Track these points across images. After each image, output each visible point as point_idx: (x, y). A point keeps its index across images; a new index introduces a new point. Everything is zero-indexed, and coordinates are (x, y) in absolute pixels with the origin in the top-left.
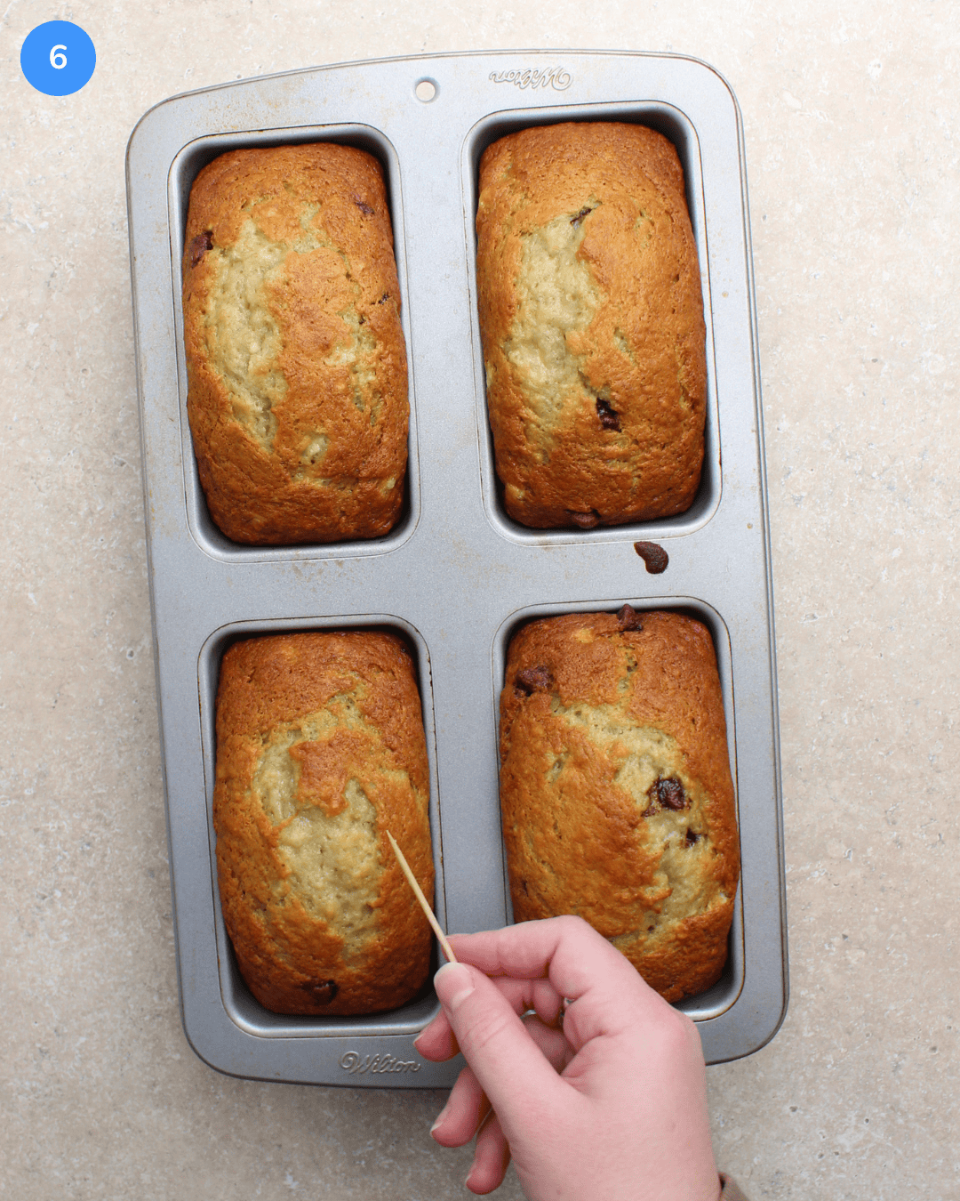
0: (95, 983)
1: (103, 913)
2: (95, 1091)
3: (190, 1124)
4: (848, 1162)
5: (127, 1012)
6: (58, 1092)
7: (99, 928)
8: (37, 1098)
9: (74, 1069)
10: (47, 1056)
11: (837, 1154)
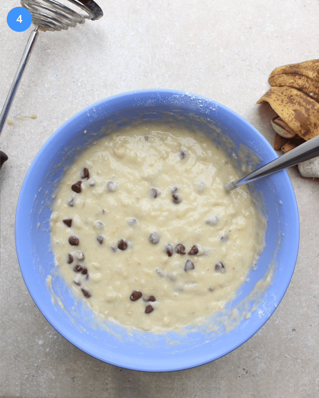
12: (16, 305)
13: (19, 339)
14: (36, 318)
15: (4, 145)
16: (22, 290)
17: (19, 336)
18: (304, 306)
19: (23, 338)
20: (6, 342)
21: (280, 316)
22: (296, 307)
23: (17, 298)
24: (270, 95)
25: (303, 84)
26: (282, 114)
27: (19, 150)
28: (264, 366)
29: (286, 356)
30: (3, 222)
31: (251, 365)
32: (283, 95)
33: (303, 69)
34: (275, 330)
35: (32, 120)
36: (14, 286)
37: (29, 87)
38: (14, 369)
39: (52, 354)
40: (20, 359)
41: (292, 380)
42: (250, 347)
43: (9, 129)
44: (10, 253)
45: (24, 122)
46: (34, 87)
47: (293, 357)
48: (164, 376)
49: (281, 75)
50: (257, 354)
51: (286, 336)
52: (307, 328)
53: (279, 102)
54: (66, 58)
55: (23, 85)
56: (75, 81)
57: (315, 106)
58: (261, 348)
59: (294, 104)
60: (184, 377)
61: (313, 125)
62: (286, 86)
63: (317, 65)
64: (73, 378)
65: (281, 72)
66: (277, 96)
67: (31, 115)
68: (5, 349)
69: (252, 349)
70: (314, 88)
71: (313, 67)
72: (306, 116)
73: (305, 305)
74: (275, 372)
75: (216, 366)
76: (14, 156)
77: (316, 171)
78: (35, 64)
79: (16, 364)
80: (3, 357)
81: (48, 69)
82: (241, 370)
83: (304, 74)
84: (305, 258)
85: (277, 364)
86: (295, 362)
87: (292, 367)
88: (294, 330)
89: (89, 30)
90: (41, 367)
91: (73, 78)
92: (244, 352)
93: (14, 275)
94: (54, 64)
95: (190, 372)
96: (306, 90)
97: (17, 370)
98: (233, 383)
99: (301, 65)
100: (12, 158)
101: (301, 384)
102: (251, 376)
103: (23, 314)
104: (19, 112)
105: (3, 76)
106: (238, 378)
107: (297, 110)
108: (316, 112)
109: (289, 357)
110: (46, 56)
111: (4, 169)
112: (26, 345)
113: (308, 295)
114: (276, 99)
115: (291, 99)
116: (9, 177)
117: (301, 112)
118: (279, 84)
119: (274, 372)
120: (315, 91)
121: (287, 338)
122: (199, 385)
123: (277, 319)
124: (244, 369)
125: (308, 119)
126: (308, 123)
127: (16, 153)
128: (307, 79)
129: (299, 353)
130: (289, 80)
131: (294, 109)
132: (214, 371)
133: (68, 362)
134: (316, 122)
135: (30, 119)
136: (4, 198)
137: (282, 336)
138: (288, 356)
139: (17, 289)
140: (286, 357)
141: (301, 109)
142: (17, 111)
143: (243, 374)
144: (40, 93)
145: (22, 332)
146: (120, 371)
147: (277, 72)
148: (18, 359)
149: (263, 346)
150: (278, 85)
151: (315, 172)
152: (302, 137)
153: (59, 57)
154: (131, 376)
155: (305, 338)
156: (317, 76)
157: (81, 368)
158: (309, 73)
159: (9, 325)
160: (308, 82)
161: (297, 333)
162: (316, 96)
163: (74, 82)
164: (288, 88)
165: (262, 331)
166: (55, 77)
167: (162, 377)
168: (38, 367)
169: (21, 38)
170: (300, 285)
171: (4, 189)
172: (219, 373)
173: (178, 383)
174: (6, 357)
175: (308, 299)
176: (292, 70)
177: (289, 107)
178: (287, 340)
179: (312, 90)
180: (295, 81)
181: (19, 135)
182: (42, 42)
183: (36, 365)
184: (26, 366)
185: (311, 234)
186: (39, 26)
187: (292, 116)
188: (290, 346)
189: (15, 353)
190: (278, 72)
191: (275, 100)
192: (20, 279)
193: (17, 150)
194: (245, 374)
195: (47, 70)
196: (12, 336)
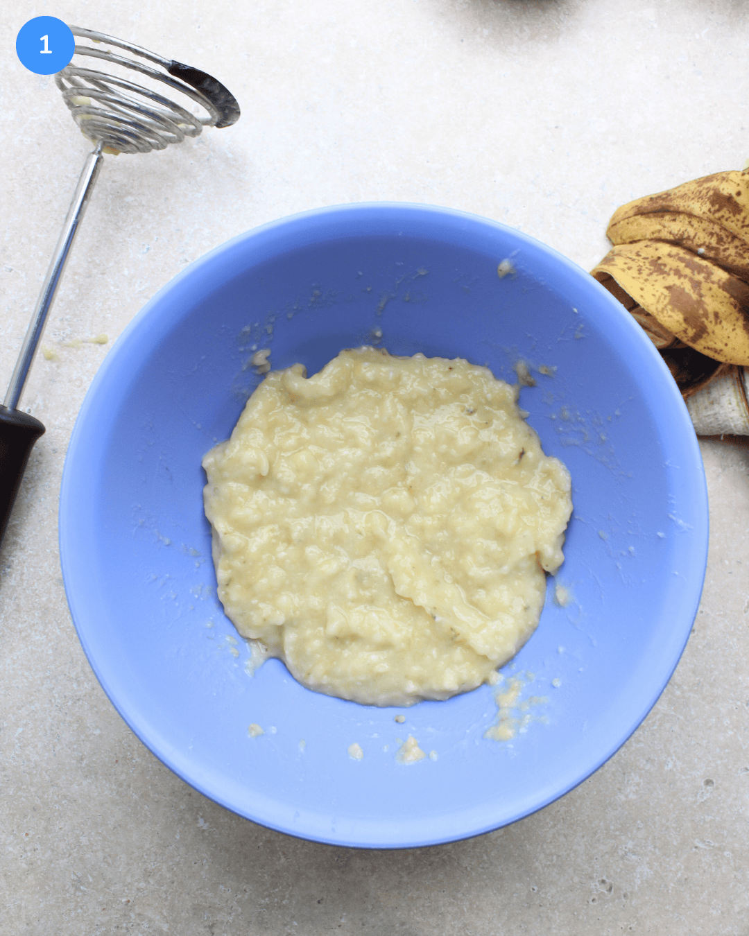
12: (74, 762)
13: (84, 840)
14: (120, 789)
15: (39, 404)
16: (88, 727)
17: (83, 833)
18: (726, 725)
19: (92, 839)
20: (53, 851)
21: (675, 752)
22: (710, 728)
23: (75, 746)
24: (613, 260)
25: (681, 232)
26: (642, 296)
27: (70, 414)
28: (649, 870)
29: (698, 845)
30: (41, 574)
31: (619, 870)
32: (640, 258)
33: (679, 200)
34: (666, 784)
35: (97, 346)
36: (68, 719)
37: (88, 277)
38: (73, 914)
39: (160, 873)
40: (86, 889)
41: (715, 900)
42: (612, 827)
43: (48, 369)
44: (57, 643)
45: (79, 352)
46: (101, 276)
47: (713, 847)
48: (421, 909)
49: (631, 219)
50: (630, 845)
51: (692, 797)
52: (739, 777)
53: (634, 272)
54: (165, 212)
55: (75, 274)
56: (188, 259)
57: (712, 274)
58: (638, 829)
59: (665, 275)
60: (465, 910)
61: (712, 317)
62: (645, 239)
63: (708, 188)
64: (211, 927)
65: (631, 213)
66: (628, 261)
67: (94, 336)
68: (53, 865)
69: (617, 833)
70: (706, 236)
71: (700, 192)
72: (695, 297)
73: (729, 722)
74: (674, 884)
75: (539, 879)
76: (60, 428)
77: (726, 419)
78: (101, 229)
79: (79, 900)
80: (46, 887)
81: (129, 237)
82: (597, 884)
83: (681, 209)
84: (720, 615)
85: (678, 864)
86: (719, 856)
87: (713, 871)
88: (708, 782)
89: (214, 151)
90: (135, 905)
91: (183, 252)
92: (599, 840)
93: (67, 694)
94: (142, 226)
95: (478, 896)
96: (690, 242)
97: (80, 915)
98: (581, 917)
99: (672, 194)
100: (57, 431)
101: (737, 909)
102: (619, 898)
103: (90, 781)
104: (68, 331)
105: (32, 256)
106: (591, 903)
107: (674, 285)
108: (715, 287)
109: (705, 847)
110: (124, 209)
111: (40, 458)
112: (100, 855)
113: (733, 700)
114: (625, 267)
115: (657, 266)
116: (50, 473)
117: (684, 289)
118: (630, 237)
119: (672, 885)
120: (710, 243)
121: (695, 802)
122: (502, 926)
123: (669, 759)
124: (603, 882)
125: (700, 303)
126: (701, 312)
127: (64, 420)
128: (690, 220)
129: (725, 835)
130: (650, 226)
131: (667, 285)
132: (533, 889)
133: (197, 890)
134: (717, 310)
135: (92, 345)
136: (40, 521)
137: (684, 799)
138: (700, 845)
139: (75, 726)
140: (696, 847)
141: (682, 283)
142: (65, 329)
143: (602, 892)
144: (112, 288)
145: (89, 824)
146: (319, 902)
147: (622, 214)
148: (82, 888)
149: (641, 825)
150: (628, 240)
151: (724, 421)
152: (690, 344)
153: (152, 211)
154: (345, 914)
155: (735, 799)
156: (709, 210)
157: (229, 902)
158: (692, 206)
159: (59, 810)
160: (692, 226)
161: (717, 788)
162: (713, 252)
163: (186, 261)
164: (649, 243)
165: (637, 791)
166: (144, 253)
167: (415, 911)
168: (130, 904)
169: (69, 175)
170: (714, 677)
171: (40, 501)
172: (546, 893)
173: (453, 923)
174: (54, 885)
175: (734, 708)
176: (654, 205)
177: (656, 281)
178: (695, 807)
179: (702, 242)
180: (664, 227)
181: (70, 382)
182: (114, 182)
183: (124, 900)
184: (100, 904)
185: (727, 562)
186: (104, 143)
187: (665, 299)
188: (704, 819)
189: (74, 873)
190: (626, 212)
191: (623, 270)
192: (80, 702)
193: (66, 414)
194: (606, 892)
195: (127, 239)
196: (68, 835)
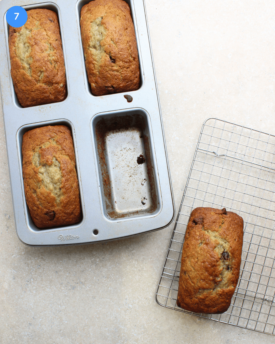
0: (43, 304)
1: (44, 284)
2: (45, 333)
3: (71, 340)
4: (246, 335)
5: (52, 311)
6: (35, 335)
7: (43, 288)
8: (29, 337)
9: (39, 328)
10: (31, 325)
11: (243, 333)
